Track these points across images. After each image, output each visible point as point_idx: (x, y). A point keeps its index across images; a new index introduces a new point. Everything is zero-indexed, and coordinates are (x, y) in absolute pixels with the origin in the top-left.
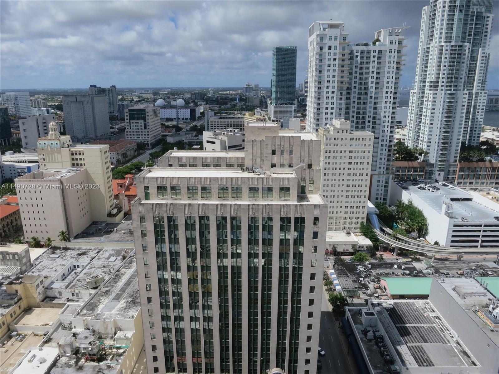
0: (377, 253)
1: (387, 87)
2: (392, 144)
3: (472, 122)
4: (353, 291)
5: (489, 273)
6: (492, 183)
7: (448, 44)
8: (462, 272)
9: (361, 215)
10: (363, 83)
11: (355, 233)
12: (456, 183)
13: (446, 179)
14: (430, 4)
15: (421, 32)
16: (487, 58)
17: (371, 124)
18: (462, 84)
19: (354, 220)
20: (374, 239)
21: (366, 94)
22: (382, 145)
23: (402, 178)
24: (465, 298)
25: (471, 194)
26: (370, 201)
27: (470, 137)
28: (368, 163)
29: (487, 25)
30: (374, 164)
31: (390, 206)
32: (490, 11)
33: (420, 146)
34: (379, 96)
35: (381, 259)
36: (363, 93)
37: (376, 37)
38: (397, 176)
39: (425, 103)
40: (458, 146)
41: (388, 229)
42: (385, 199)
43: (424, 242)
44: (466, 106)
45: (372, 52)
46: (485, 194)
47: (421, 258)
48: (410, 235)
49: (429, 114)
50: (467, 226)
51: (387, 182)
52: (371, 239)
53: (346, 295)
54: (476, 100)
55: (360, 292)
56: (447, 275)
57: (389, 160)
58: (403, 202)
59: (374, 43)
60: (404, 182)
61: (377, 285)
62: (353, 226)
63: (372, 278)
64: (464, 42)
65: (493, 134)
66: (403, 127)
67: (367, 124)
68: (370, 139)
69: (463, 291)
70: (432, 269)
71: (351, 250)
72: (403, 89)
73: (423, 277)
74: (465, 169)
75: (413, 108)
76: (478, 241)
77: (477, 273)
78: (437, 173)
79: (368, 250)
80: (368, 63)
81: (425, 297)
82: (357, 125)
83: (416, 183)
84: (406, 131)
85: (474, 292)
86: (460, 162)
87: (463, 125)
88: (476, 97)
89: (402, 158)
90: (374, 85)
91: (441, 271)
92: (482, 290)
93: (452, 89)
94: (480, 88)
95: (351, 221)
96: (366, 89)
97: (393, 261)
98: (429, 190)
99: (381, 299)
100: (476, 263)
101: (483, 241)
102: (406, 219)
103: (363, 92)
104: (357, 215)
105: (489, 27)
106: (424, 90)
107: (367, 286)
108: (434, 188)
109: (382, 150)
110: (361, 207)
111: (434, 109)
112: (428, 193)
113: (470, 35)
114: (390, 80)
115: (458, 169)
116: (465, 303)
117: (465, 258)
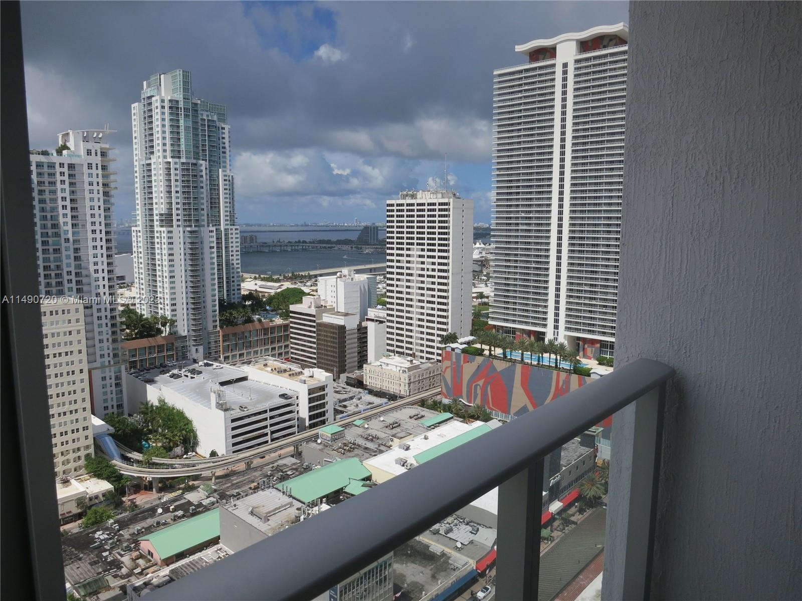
0: (124, 499)
1: (93, 223)
2: (117, 313)
3: (227, 269)
4: (96, 581)
5: (289, 473)
6: (267, 350)
7: (177, 160)
8: (255, 484)
9: (82, 443)
10: (49, 217)
11: (78, 478)
12: (222, 358)
13: (208, 355)
14: (142, 101)
15: (134, 141)
16: (230, 182)
17: (74, 285)
18: (205, 218)
19: (71, 456)
20: (114, 477)
21: (57, 235)
22: (99, 318)
23: (142, 366)
24: (268, 520)
25: (245, 370)
26: (94, 415)
27: (227, 291)
28: (80, 352)
29: (223, 138)
30: (91, 350)
31: (130, 415)
32: (224, 121)
33: (160, 312)
34: (81, 237)
35: (134, 506)
36: (50, 234)
37: (60, 143)
38: (133, 365)
39: (157, 246)
40: (215, 306)
41: (135, 453)
42: (120, 406)
43: (195, 458)
44: (215, 248)
45: (57, 166)
46: (262, 366)
47: (196, 483)
48: (172, 453)
49: (166, 263)
50: (248, 416)
51: (118, 378)
52: (108, 479)
53: (82, 594)
54: (227, 239)
55: (109, 578)
56: (238, 496)
57: (114, 341)
58: (150, 403)
59: (59, 152)
60: (145, 371)
61: (135, 554)
62: (72, 465)
63: (125, 545)
64: (199, 159)
65: (256, 284)
66: (128, 286)
67: (66, 285)
68: (77, 310)
69: (263, 511)
70: (215, 495)
71: (76, 510)
72: (118, 225)
73: (205, 512)
74: (231, 337)
75: (140, 255)
76: (266, 434)
77: (275, 478)
78: (194, 349)
79: (107, 499)
80: (53, 183)
81: (215, 541)
82: (47, 289)
83: (165, 369)
84: (134, 292)
85: (278, 506)
86: (221, 327)
87: (216, 274)
88: (226, 235)
89: (136, 334)
90: (69, 219)
91: (228, 493)
92: (288, 500)
93: (193, 225)
94: (228, 222)
95: (67, 457)
96: (55, 226)
97: (154, 503)
98: (187, 376)
99: (148, 574)
100: (271, 466)
101: (272, 433)
102: (160, 430)
103: (50, 232)
104: (76, 445)
105: (226, 141)
106: (152, 226)
107: (119, 561)
108: (193, 372)
109: (100, 326)
110: (81, 430)
111: (172, 255)
112: (186, 382)
113: (204, 150)
114: (96, 212)
115: (221, 339)
116: (270, 527)
117: (257, 462)
